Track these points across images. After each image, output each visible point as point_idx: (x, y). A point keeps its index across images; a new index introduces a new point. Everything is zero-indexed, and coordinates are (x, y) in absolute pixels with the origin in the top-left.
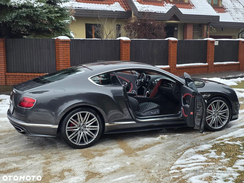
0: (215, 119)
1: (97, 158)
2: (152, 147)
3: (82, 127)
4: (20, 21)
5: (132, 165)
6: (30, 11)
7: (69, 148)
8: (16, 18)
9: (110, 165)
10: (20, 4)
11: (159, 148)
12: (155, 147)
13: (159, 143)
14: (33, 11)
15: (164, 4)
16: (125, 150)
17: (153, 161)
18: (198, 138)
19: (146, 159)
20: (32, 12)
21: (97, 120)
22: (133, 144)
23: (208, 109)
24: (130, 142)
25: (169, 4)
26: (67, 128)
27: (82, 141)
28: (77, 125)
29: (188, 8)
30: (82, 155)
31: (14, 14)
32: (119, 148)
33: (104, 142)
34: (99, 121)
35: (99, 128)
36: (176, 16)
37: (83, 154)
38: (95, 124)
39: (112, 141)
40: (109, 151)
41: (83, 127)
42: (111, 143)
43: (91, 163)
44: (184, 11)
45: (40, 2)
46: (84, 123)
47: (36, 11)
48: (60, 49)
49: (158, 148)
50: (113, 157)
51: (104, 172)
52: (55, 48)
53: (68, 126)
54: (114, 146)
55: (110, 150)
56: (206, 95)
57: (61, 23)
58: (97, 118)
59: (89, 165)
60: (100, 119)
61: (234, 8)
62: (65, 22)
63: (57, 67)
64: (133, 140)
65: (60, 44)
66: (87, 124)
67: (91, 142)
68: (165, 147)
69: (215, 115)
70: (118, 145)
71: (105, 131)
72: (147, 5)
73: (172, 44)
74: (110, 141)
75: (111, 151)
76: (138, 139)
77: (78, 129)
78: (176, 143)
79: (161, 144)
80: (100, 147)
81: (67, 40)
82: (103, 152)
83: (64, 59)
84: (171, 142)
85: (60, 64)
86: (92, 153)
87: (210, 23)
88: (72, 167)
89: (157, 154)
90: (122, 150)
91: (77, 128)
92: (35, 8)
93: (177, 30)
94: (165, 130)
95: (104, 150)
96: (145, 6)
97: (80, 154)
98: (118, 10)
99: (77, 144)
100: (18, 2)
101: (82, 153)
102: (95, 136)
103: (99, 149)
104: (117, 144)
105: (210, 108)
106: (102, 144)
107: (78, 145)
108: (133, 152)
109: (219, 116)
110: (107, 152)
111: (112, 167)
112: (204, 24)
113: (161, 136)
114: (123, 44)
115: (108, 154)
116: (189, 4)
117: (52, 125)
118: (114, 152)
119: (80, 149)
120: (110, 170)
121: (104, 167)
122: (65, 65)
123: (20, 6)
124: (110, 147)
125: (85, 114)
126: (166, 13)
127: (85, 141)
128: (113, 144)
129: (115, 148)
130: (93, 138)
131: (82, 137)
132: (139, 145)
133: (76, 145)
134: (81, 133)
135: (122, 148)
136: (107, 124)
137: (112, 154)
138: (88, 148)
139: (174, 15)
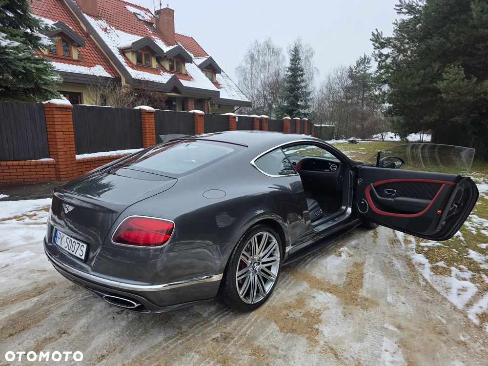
15: (161, 73)
25: (166, 73)
29: (188, 80)
36: (177, 88)
44: (185, 83)
47: (5, 53)
48: (56, 120)
52: (45, 118)
57: (45, 79)
61: (227, 85)
62: (53, 79)
63: (51, 150)
65: (55, 112)
73: (198, 118)
81: (67, 106)
83: (64, 136)
85: (58, 143)
87: (211, 98)
92: (3, 48)
93: (175, 105)
96: (139, 72)
98: (103, 76)
114: (146, 116)
116: (188, 75)
122: (67, 146)
126: (165, 83)
139: (175, 86)
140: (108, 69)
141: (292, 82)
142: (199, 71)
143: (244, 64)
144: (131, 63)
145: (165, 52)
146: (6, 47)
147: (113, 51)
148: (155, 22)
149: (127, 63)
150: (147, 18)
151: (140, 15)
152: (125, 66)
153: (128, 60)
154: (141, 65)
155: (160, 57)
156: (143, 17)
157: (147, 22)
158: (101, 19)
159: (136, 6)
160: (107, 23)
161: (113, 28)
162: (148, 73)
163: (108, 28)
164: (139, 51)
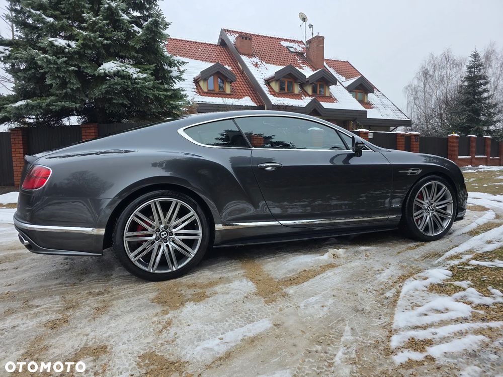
0: (428, 217)
1: (189, 307)
2: (319, 276)
3: (163, 233)
4: (113, 97)
5: (277, 331)
6: (127, 83)
7: (134, 279)
8: (107, 92)
9: (219, 330)
10: (112, 71)
11: (337, 279)
12: (324, 275)
13: (331, 266)
14: (132, 84)
15: (302, 98)
16: (257, 282)
17: (331, 316)
18: (408, 256)
19: (311, 310)
20: (130, 84)
21: (196, 217)
22: (276, 270)
23: (416, 198)
24: (268, 264)
25: (308, 97)
26: (126, 233)
27: (163, 263)
28: (153, 228)
29: (330, 102)
30: (157, 298)
31: (104, 87)
32: (245, 280)
33: (214, 264)
34: (203, 219)
35: (201, 235)
36: (317, 111)
37: (160, 294)
38: (192, 226)
39: (232, 261)
40: (221, 286)
41: (165, 232)
42: (229, 267)
43: (169, 323)
44: (326, 105)
45: (142, 73)
46: (168, 223)
47: (135, 83)
49: (333, 278)
50: (230, 304)
51: (195, 360)
53: (130, 230)
54: (234, 274)
55: (225, 284)
56: (413, 170)
57: (172, 104)
58: (196, 214)
59: (161, 331)
60: (203, 216)
61: (381, 104)
64: (275, 261)
66: (175, 227)
67: (184, 266)
68: (347, 276)
69: (428, 210)
70: (242, 272)
71: (215, 243)
72: (283, 98)
74: (228, 262)
75: (225, 287)
76: (285, 257)
77: (154, 237)
78: (368, 266)
79: (336, 269)
80: (204, 276)
82: (207, 290)
84: (357, 264)
86: (183, 292)
87: (357, 118)
88: (112, 338)
89: (335, 293)
90: (250, 283)
91: (151, 235)
94: (335, 240)
95: (212, 284)
96: (280, 98)
97: (152, 295)
98: (248, 105)
99: (151, 271)
100: (110, 70)
101: (160, 291)
102: (193, 253)
103: (199, 281)
104: (242, 268)
105: (421, 197)
106: (209, 269)
107: (153, 274)
108: (278, 289)
109: (435, 213)
110: (217, 288)
111: (221, 339)
112: (349, 120)
113: (332, 251)
115: (217, 295)
116: (331, 97)
117: (92, 229)
118: (233, 289)
119: (159, 283)
120: (216, 348)
121: (199, 339)
123: (112, 74)
124: (225, 275)
125: (170, 203)
126: (304, 106)
127: (171, 265)
128: (233, 268)
129: (235, 277)
130: (188, 258)
131: (163, 255)
132: (290, 271)
133: (149, 273)
134: (160, 246)
135: (252, 279)
136: (219, 227)
137: (228, 293)
138: (178, 279)
139: (315, 109)
140: (254, 99)
141: (469, 93)
142: (346, 92)
143: (416, 82)
144: (274, 91)
145: (307, 77)
146: (136, 79)
147: (259, 82)
148: (306, 52)
149: (270, 92)
150: (299, 49)
151: (292, 47)
152: (267, 95)
153: (272, 88)
154: (282, 93)
155: (303, 82)
156: (295, 49)
157: (299, 53)
158: (255, 57)
159: (290, 41)
160: (259, 59)
161: (264, 63)
162: (289, 99)
163: (259, 63)
164: (282, 79)
